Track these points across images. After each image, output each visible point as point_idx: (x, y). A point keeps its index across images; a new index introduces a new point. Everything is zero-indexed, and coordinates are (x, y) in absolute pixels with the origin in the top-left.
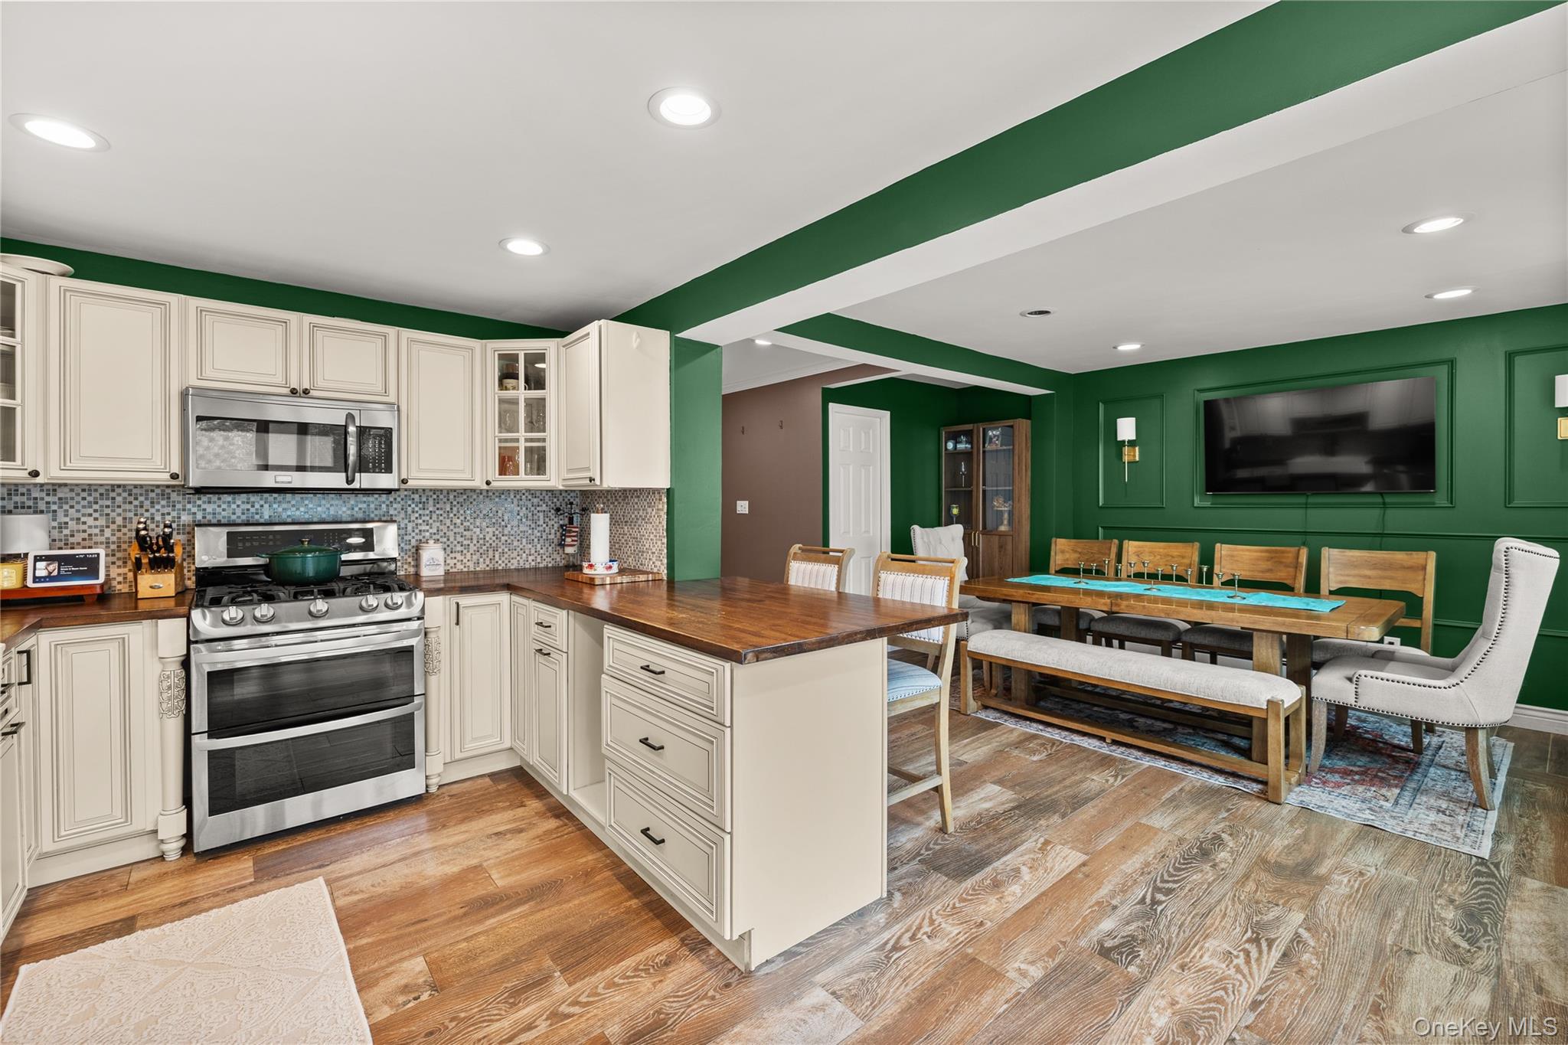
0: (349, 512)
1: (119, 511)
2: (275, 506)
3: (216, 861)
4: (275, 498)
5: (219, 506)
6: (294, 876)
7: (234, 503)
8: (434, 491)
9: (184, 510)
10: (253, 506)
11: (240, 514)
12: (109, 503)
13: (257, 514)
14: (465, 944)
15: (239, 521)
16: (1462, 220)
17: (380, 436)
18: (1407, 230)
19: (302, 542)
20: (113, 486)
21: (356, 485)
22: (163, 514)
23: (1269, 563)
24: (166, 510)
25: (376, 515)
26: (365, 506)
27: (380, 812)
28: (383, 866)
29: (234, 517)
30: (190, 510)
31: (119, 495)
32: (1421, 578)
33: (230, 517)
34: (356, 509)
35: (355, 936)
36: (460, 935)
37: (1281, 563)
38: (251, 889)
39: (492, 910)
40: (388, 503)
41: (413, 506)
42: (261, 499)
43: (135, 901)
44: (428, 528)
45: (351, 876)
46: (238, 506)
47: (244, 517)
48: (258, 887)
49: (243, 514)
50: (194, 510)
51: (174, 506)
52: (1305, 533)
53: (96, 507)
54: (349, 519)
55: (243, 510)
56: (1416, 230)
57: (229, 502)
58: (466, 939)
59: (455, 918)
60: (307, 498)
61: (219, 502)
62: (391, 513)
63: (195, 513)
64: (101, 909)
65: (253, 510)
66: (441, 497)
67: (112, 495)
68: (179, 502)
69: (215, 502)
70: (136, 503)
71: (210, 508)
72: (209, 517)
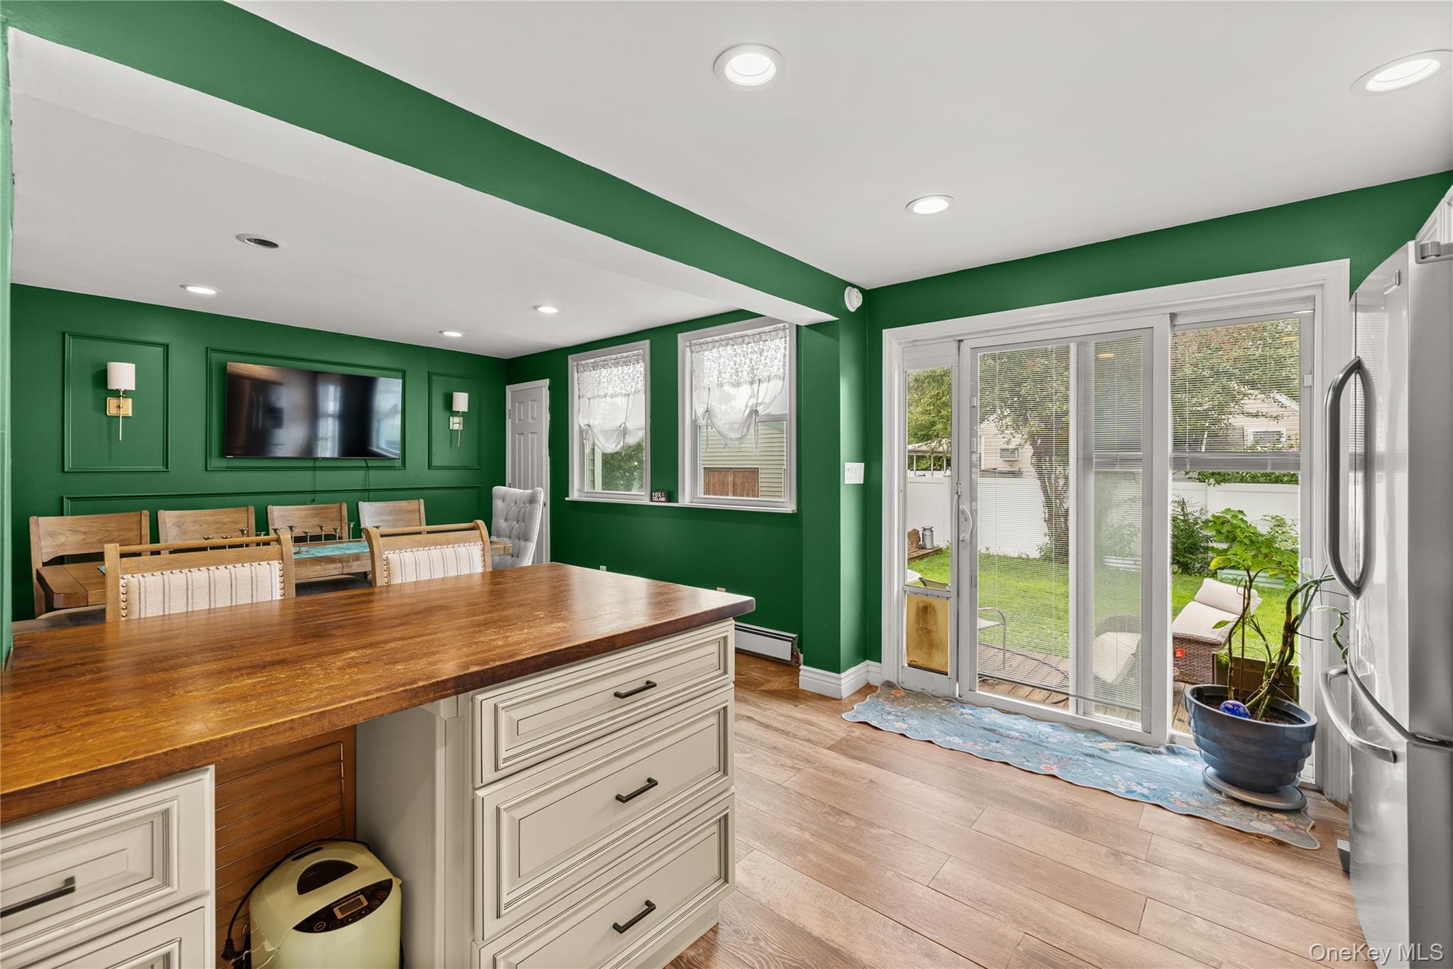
16: (557, 311)
18: (535, 308)
23: (315, 519)
32: (418, 517)
37: (326, 517)
52: (315, 492)
56: (539, 309)
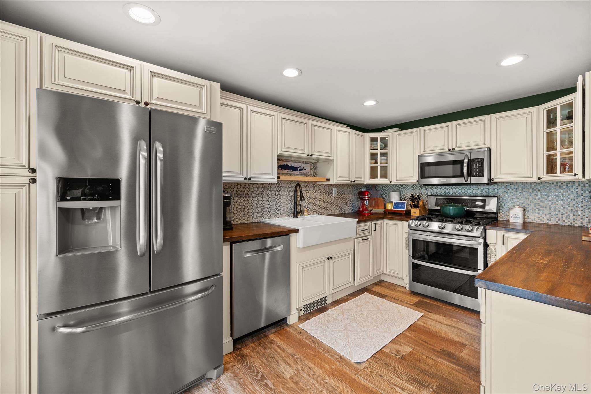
0: (481, 192)
1: (415, 191)
2: (454, 190)
3: (413, 295)
4: (454, 187)
5: (438, 190)
6: (420, 309)
7: (442, 189)
8: (522, 183)
9: (429, 191)
10: (447, 190)
11: (443, 193)
12: (412, 189)
13: (448, 192)
14: (425, 357)
15: (443, 195)
17: (479, 162)
19: (452, 203)
20: (413, 184)
21: (469, 182)
22: (424, 192)
24: (424, 191)
25: (492, 194)
26: (487, 190)
27: (464, 310)
28: (441, 323)
29: (442, 193)
30: (430, 191)
31: (415, 187)
33: (440, 193)
34: (484, 191)
35: (409, 332)
36: (428, 354)
38: (409, 305)
39: (446, 358)
40: (498, 189)
41: (511, 190)
42: (450, 187)
43: (392, 293)
44: (518, 200)
45: (430, 319)
46: (443, 190)
47: (444, 194)
48: (412, 307)
49: (444, 192)
50: (431, 191)
51: (426, 190)
53: (410, 190)
54: (481, 195)
55: (444, 191)
57: (440, 189)
58: (427, 357)
59: (435, 350)
60: (464, 187)
61: (438, 189)
62: (499, 193)
63: (431, 192)
64: (386, 291)
65: (447, 191)
66: (527, 185)
67: (413, 187)
68: (428, 189)
69: (437, 189)
70: (418, 189)
71: (435, 190)
72: (435, 193)
